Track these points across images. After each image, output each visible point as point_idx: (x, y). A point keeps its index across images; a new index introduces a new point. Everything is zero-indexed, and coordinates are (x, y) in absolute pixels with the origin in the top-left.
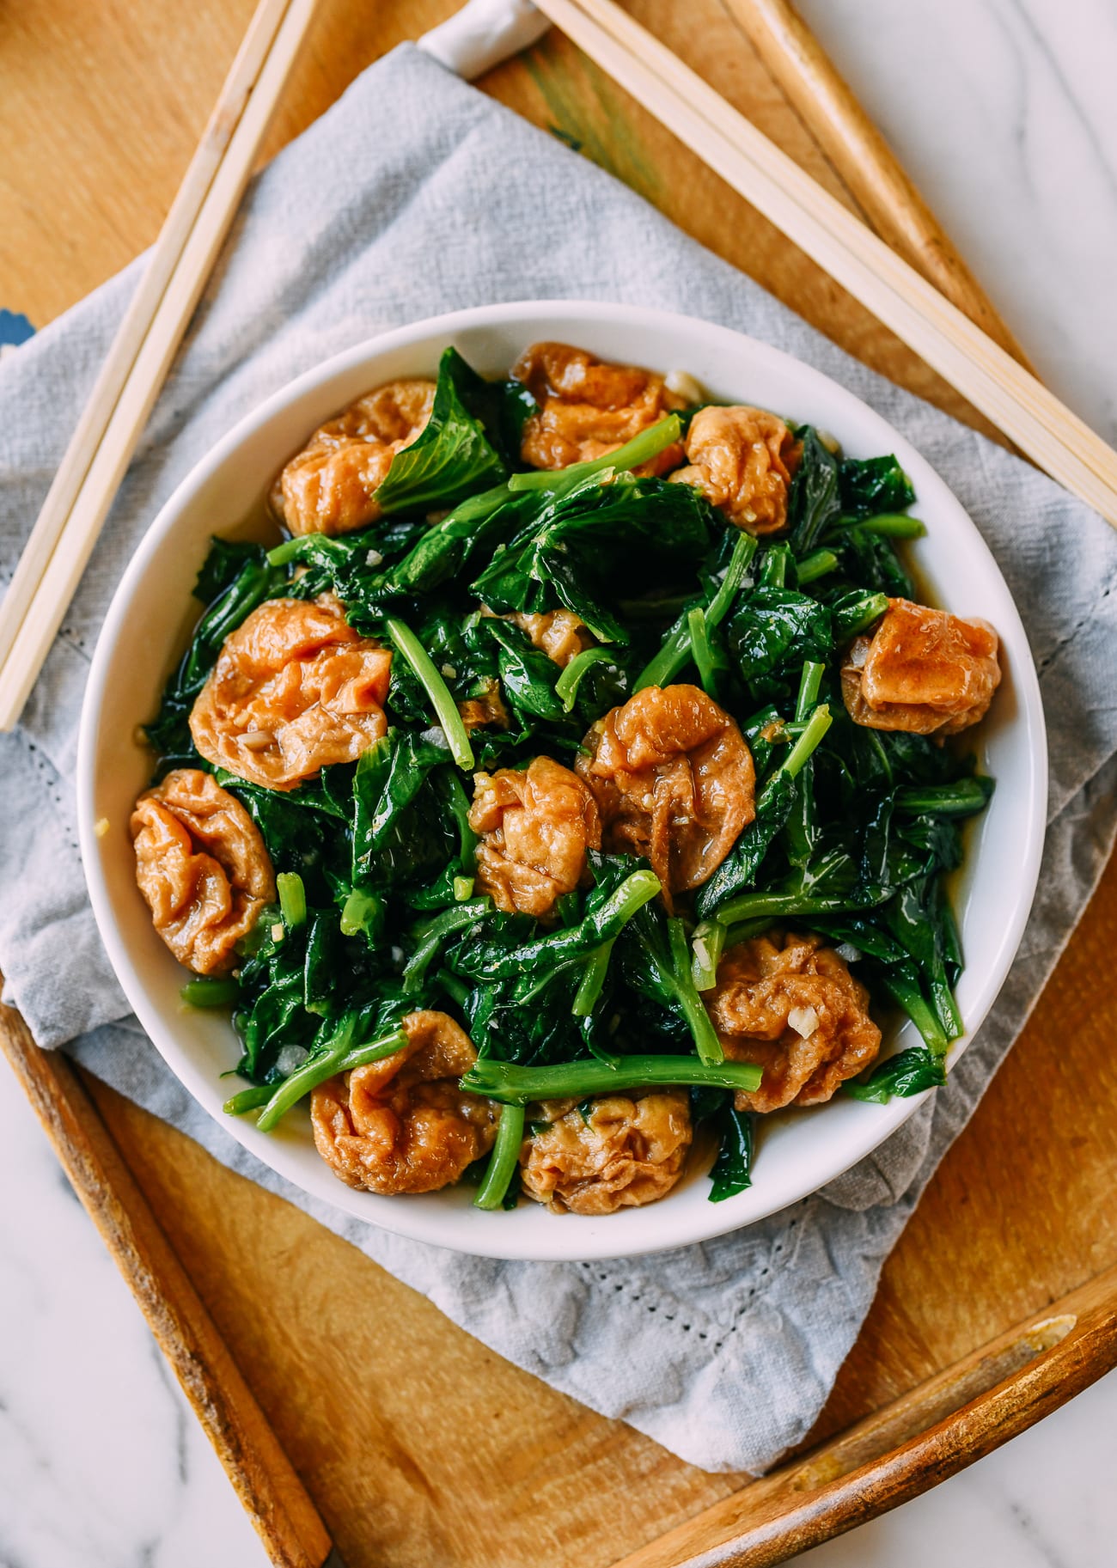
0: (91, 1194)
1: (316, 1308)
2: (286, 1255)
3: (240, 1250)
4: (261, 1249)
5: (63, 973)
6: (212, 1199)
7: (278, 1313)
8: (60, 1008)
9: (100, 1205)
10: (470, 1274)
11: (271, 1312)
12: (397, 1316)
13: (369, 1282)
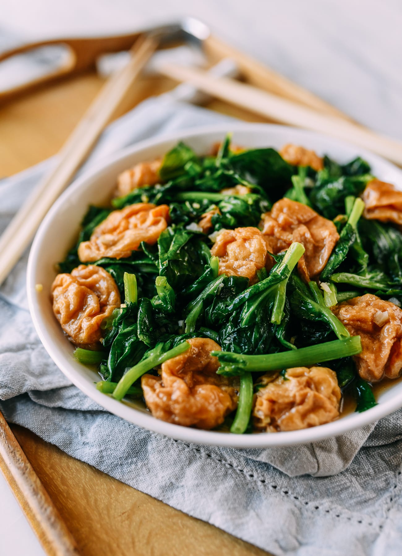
0: (19, 468)
1: (145, 541)
2: (126, 514)
3: (100, 514)
4: (112, 512)
5: (12, 365)
6: (84, 490)
7: (122, 547)
8: (10, 378)
9: (24, 473)
10: (232, 504)
11: (118, 546)
12: (193, 540)
13: (174, 524)
